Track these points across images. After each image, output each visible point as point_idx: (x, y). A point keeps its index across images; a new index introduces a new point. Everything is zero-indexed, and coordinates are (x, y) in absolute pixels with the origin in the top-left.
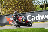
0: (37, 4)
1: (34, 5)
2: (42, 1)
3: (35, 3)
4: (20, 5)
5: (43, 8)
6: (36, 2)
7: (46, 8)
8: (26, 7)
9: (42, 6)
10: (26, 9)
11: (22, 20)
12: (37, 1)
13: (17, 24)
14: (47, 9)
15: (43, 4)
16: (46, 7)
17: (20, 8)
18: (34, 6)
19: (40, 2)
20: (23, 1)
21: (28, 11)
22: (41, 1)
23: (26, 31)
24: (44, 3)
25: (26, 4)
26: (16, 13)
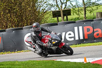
0: (46, 9)
1: (39, 12)
2: (57, 2)
3: (42, 8)
4: (9, 12)
5: (59, 18)
6: (44, 5)
7: (65, 17)
8: (22, 16)
9: (56, 14)
10: (22, 20)
11: (51, 41)
12: (46, 2)
13: (40, 50)
14: (67, 19)
15: (58, 10)
16: (64, 15)
17: (10, 17)
18: (40, 14)
19: (52, 6)
20: (16, 3)
21: (28, 25)
22: (54, 3)
23: (22, 67)
24: (62, 7)
25: (23, 9)
26: (36, 27)
